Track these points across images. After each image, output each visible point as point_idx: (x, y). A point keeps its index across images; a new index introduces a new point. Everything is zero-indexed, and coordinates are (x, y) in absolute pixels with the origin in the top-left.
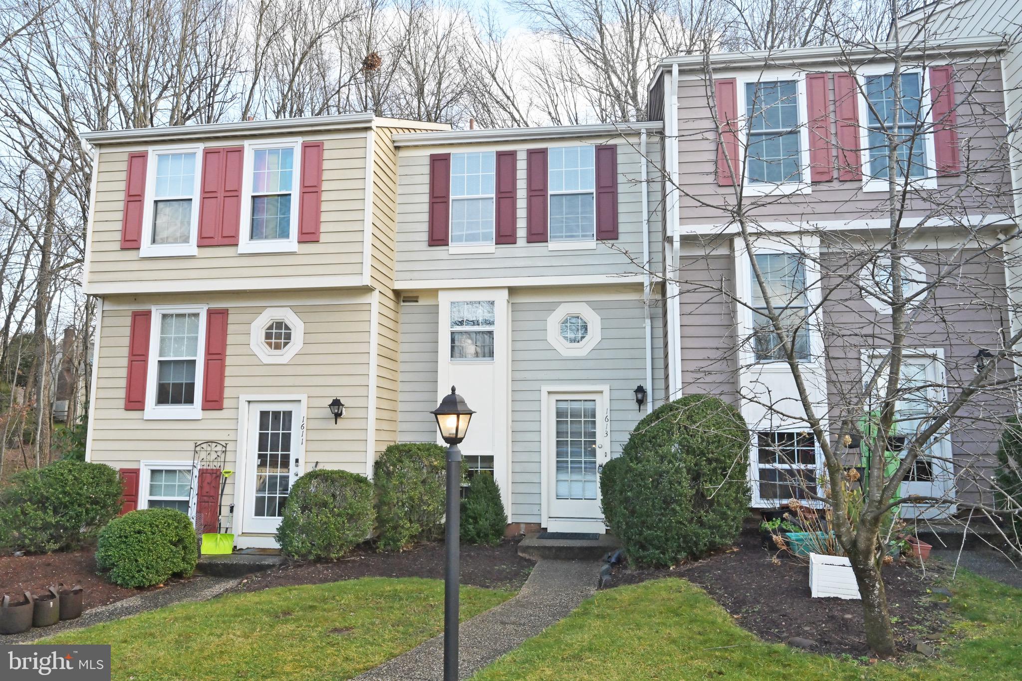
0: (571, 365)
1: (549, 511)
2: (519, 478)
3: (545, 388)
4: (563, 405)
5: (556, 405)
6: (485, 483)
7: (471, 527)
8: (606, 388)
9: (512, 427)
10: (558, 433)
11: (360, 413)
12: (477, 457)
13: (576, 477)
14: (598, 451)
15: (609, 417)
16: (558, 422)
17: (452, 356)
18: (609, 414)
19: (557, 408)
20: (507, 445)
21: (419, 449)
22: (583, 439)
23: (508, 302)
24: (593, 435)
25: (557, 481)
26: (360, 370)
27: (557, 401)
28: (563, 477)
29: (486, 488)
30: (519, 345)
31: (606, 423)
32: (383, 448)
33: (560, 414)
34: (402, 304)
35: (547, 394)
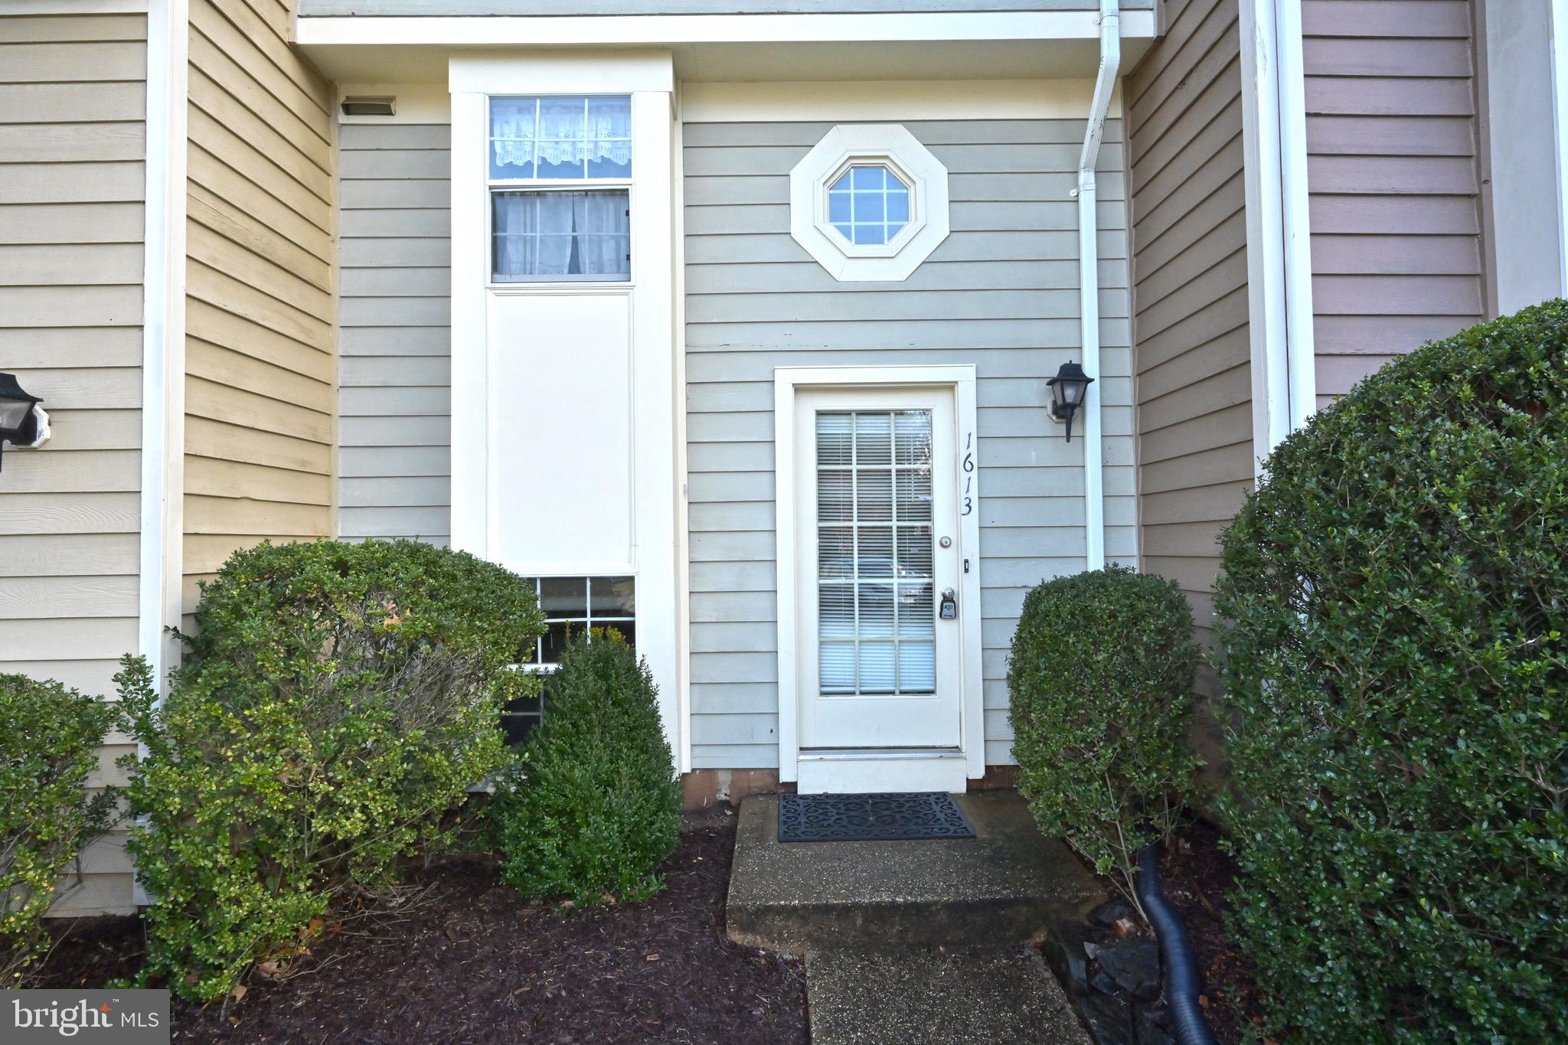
0: (861, 307)
1: (800, 732)
2: (711, 639)
3: (786, 377)
4: (837, 427)
5: (818, 427)
6: (603, 676)
7: (548, 846)
8: (964, 374)
9: (688, 491)
10: (822, 506)
11: (108, 433)
12: (580, 581)
13: (874, 631)
14: (940, 556)
15: (974, 459)
16: (821, 474)
17: (495, 268)
18: (973, 449)
19: (820, 436)
20: (676, 545)
21: (343, 567)
22: (894, 524)
23: (674, 117)
24: (925, 511)
25: (821, 643)
26: (111, 267)
27: (820, 414)
28: (838, 631)
29: (608, 691)
30: (708, 249)
31: (964, 475)
32: (214, 561)
33: (825, 453)
34: (343, 118)
35: (791, 390)
